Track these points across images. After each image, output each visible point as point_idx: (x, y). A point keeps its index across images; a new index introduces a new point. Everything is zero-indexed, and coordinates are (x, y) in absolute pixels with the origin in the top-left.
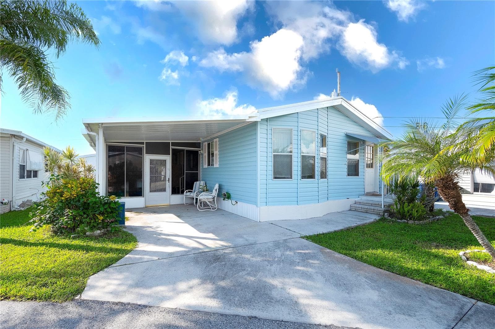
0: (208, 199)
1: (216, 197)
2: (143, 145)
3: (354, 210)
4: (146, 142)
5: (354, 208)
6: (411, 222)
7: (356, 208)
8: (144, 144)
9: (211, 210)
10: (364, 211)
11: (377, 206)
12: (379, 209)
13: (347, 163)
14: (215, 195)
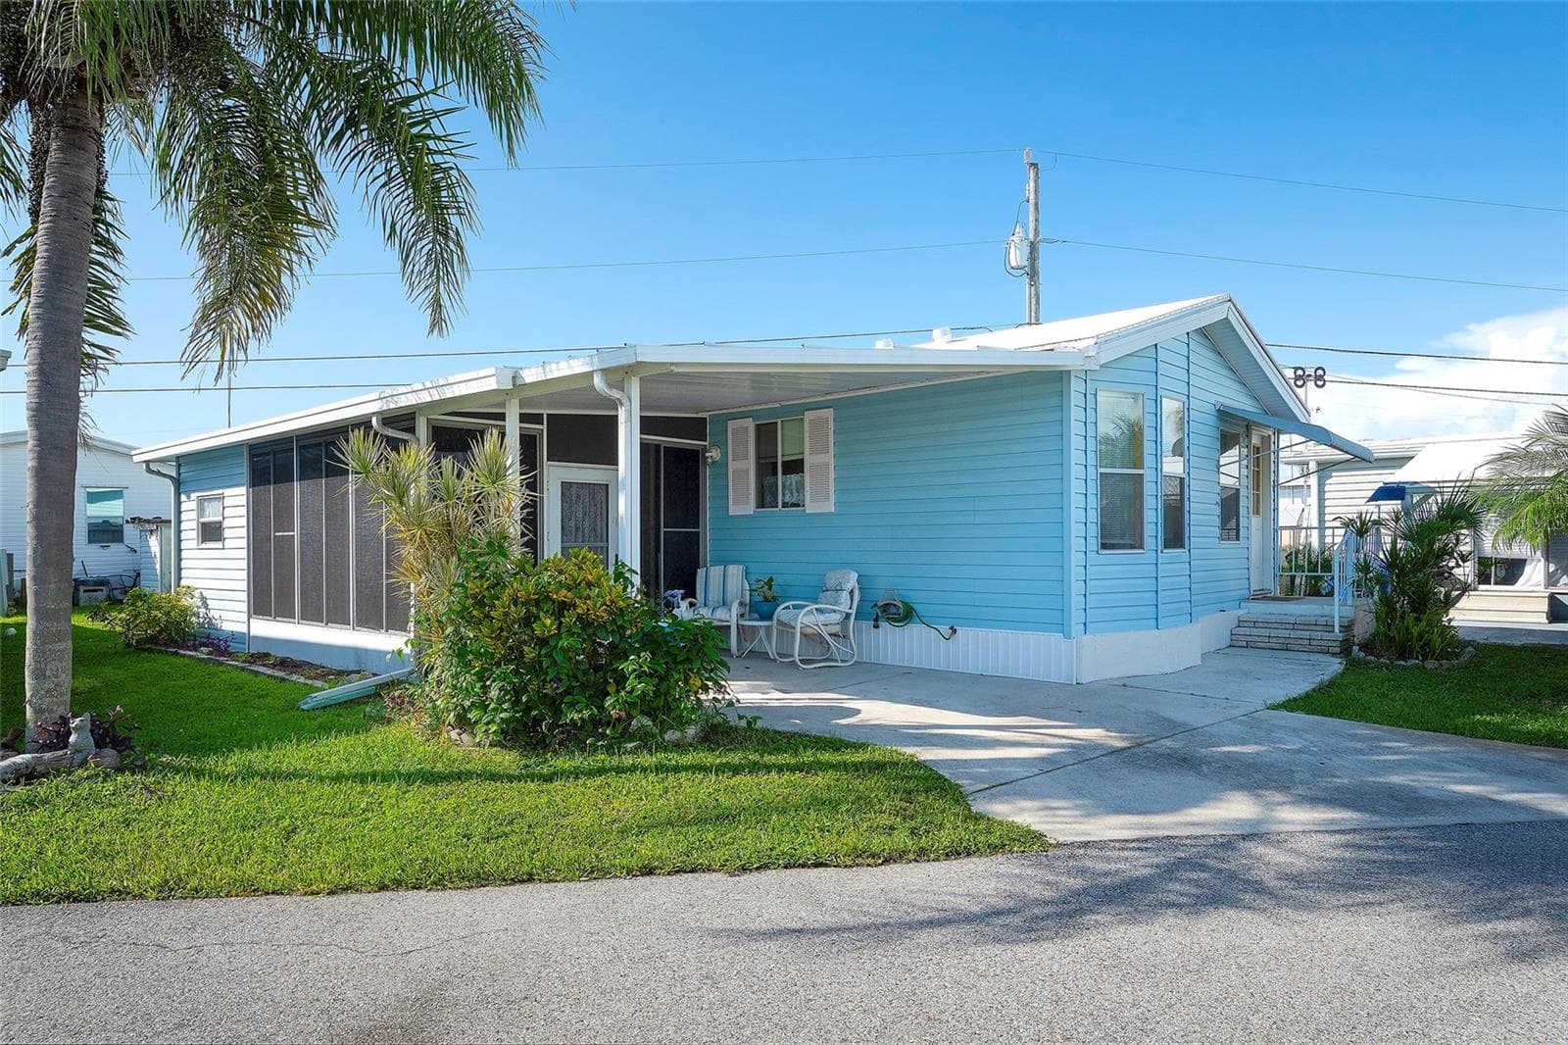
0: (827, 625)
1: (853, 618)
2: (540, 427)
3: (1244, 644)
4: (548, 415)
5: (1242, 638)
6: (1430, 664)
7: (1250, 639)
8: (542, 424)
9: (836, 664)
10: (1277, 646)
11: (1313, 628)
12: (1326, 636)
13: (1218, 499)
14: (850, 611)
